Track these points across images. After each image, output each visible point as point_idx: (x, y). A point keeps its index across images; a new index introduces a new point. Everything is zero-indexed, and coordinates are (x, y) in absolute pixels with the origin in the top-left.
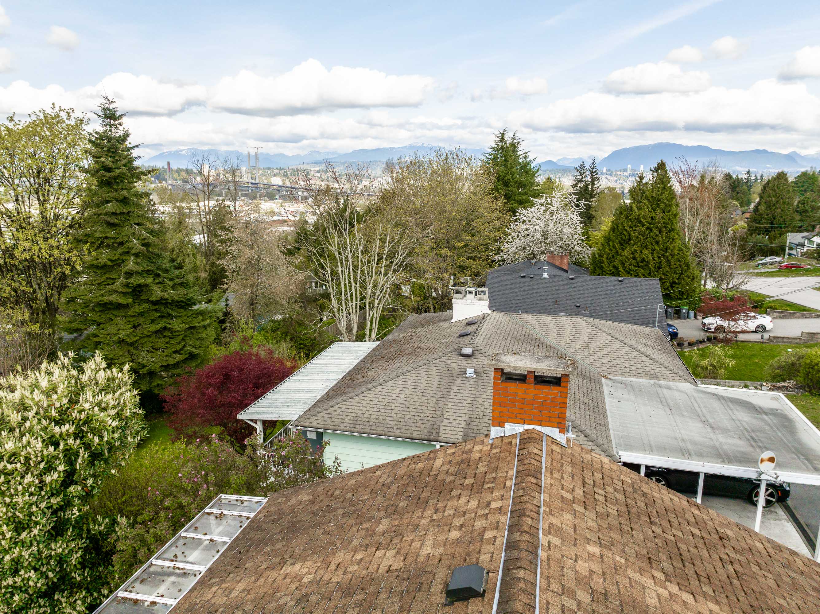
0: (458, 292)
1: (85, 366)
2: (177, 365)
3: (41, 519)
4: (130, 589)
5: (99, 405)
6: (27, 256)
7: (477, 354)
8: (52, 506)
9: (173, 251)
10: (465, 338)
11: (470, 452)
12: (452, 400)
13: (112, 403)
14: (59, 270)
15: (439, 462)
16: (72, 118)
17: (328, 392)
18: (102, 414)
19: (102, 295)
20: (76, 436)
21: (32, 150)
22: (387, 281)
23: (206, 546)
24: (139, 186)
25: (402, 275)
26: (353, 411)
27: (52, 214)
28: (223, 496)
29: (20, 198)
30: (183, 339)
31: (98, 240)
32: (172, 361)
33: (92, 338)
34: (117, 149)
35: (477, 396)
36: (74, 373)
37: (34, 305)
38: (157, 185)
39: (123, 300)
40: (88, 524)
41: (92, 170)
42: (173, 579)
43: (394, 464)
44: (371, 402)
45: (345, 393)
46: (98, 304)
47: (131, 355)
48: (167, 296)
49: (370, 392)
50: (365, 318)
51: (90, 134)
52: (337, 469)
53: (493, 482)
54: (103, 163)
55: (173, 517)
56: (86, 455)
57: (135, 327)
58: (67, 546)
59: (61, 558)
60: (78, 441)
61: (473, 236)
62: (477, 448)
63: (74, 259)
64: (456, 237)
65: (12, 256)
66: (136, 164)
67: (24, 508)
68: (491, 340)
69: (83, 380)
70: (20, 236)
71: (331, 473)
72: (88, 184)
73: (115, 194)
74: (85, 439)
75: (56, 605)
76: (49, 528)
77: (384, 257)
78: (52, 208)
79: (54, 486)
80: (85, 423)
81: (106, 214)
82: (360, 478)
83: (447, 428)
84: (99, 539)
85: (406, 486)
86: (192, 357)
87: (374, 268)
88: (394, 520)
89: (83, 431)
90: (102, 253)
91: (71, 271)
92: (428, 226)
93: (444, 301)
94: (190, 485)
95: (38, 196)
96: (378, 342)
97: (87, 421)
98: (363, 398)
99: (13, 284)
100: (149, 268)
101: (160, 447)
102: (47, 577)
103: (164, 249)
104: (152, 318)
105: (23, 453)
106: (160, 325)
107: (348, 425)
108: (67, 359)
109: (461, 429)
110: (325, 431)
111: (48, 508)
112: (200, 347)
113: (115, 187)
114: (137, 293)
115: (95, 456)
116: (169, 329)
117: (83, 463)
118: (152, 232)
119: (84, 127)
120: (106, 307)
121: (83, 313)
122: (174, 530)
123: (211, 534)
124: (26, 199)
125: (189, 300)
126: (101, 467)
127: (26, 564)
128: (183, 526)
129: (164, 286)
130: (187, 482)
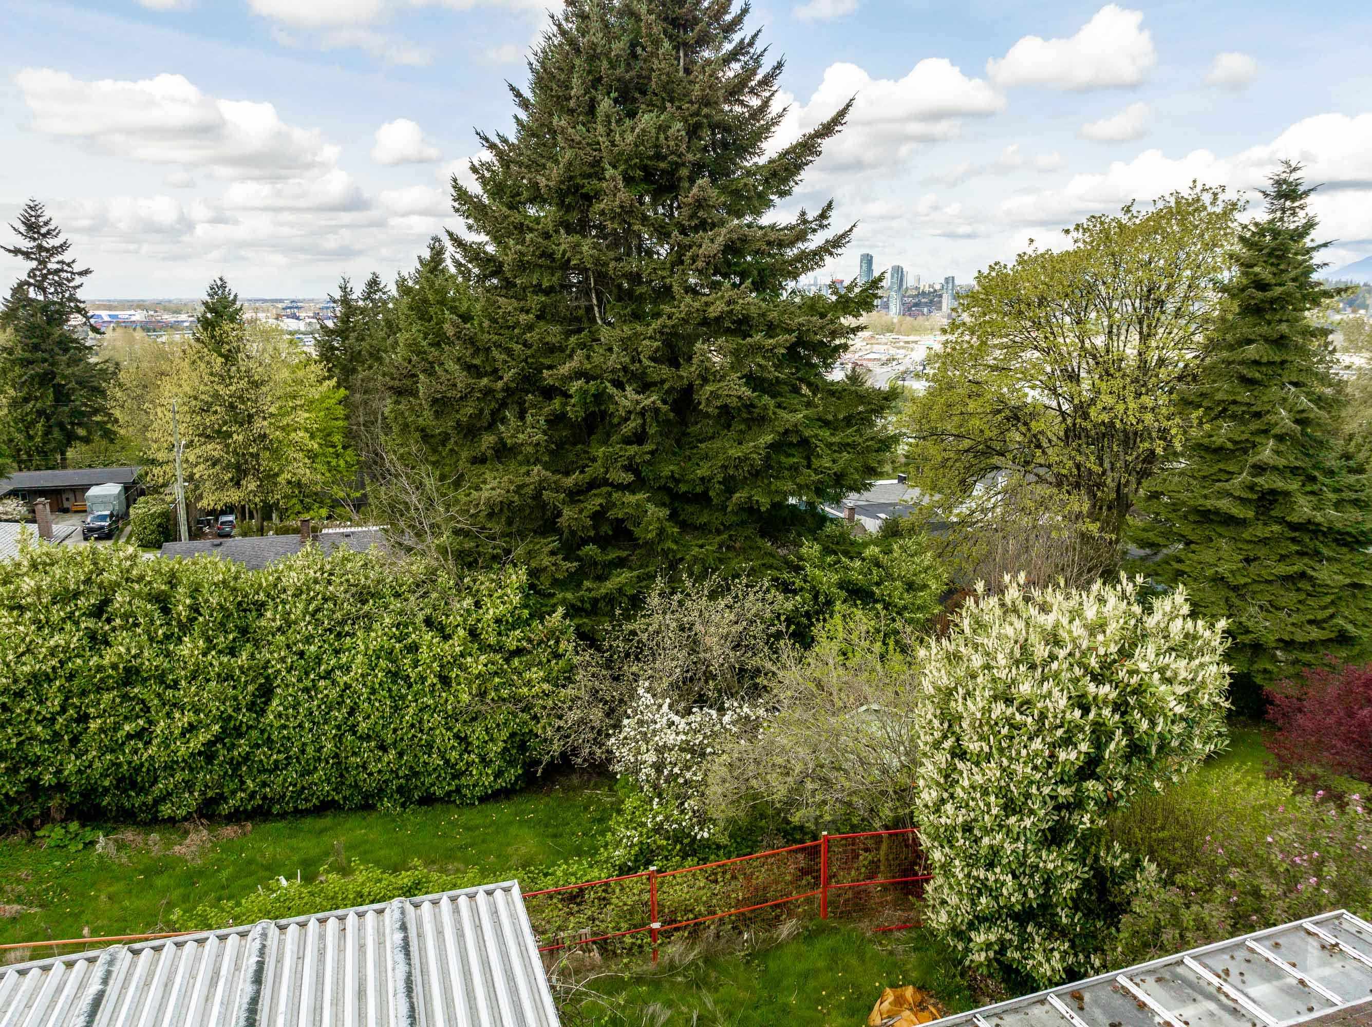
1: (1157, 603)
2: (1309, 646)
3: (1040, 809)
4: (1138, 980)
5: (1162, 670)
6: (1105, 417)
8: (1056, 797)
9: (1351, 440)
13: (1183, 674)
14: (1147, 445)
16: (1219, 202)
18: (1163, 688)
19: (1206, 497)
20: (1116, 708)
21: (1146, 258)
23: (1291, 987)
24: (1312, 317)
27: (1156, 357)
28: (1347, 915)
29: (1115, 331)
30: (1333, 602)
31: (1219, 404)
32: (1300, 637)
33: (1173, 563)
34: (1287, 250)
36: (1137, 609)
37: (1099, 494)
38: (1348, 315)
39: (1238, 511)
40: (1098, 847)
41: (1234, 287)
42: (1212, 1006)
46: (1196, 510)
47: (1230, 607)
48: (1319, 518)
51: (1245, 227)
54: (1256, 275)
55: (1236, 904)
56: (1124, 743)
57: (1248, 560)
58: (1062, 865)
59: (1049, 877)
60: (1117, 717)
63: (1173, 432)
65: (1086, 416)
66: (1315, 277)
67: (1022, 782)
69: (1147, 625)
70: (1103, 386)
72: (1222, 310)
73: (1264, 329)
74: (1127, 717)
75: (1027, 940)
76: (1045, 826)
78: (1157, 348)
79: (1067, 769)
80: (1133, 692)
81: (1242, 363)
84: (1107, 879)
86: (1343, 639)
89: (1127, 704)
90: (1221, 428)
91: (1165, 449)
94: (1285, 865)
95: (1141, 328)
97: (1138, 691)
99: (1078, 458)
100: (1298, 464)
101: (1244, 777)
102: (1025, 895)
103: (1335, 433)
104: (1283, 552)
105: (1039, 705)
106: (1296, 568)
108: (1131, 585)
111: (1052, 798)
112: (1365, 626)
113: (1267, 317)
114: (1266, 503)
115: (1135, 749)
116: (1311, 579)
117: (1116, 752)
118: (1319, 400)
119: (1237, 215)
120: (1206, 516)
121: (1167, 520)
122: (1234, 926)
123: (1304, 970)
124: (1123, 331)
125: (1363, 533)
126: (1140, 769)
127: (1005, 861)
128: (1252, 928)
129: (1320, 500)
130: (1280, 857)
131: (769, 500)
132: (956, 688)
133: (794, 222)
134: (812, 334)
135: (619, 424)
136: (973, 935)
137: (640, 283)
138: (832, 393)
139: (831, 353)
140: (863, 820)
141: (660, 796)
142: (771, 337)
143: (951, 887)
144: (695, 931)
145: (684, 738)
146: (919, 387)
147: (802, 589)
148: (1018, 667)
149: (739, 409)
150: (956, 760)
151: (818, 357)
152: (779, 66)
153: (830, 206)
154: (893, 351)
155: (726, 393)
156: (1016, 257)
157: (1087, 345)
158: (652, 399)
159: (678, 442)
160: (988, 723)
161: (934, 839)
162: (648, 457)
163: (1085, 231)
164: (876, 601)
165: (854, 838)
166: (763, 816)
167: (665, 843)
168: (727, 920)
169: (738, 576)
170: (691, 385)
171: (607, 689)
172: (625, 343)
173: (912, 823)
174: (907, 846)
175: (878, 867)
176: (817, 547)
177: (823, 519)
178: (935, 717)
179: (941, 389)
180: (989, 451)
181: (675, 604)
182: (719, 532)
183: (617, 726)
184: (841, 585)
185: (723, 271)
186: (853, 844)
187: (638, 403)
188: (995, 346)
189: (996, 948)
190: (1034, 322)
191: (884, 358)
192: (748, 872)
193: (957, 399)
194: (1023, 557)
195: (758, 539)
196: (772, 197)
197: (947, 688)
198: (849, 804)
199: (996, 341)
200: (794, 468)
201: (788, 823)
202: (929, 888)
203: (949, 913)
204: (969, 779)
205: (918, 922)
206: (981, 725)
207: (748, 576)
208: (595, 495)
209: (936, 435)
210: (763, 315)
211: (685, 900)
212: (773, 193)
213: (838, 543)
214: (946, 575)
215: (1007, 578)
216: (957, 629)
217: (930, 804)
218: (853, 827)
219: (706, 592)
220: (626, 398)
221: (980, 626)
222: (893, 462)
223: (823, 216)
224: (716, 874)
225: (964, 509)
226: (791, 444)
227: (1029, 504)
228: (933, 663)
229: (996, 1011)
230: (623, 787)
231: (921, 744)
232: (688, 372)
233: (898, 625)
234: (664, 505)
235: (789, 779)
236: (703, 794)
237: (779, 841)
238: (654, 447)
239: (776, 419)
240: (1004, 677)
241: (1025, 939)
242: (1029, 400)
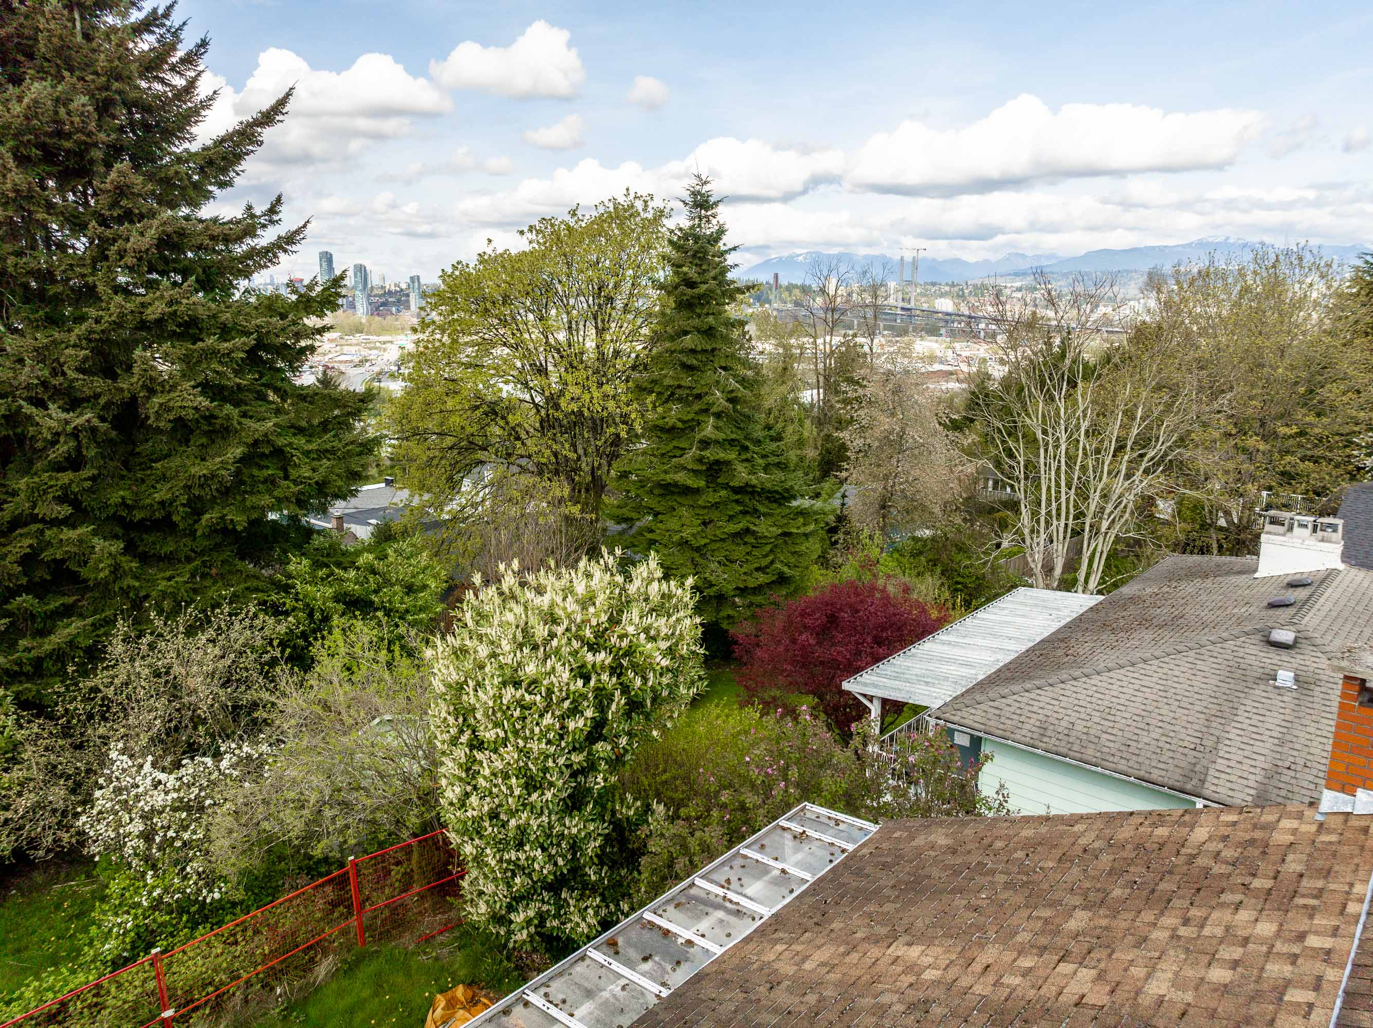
0: (1274, 521)
1: (634, 572)
2: (757, 590)
3: (558, 780)
4: (660, 912)
5: (646, 630)
6: (574, 407)
7: (1304, 644)
8: (571, 765)
9: (770, 413)
10: (1280, 611)
11: (1270, 827)
12: (1239, 726)
13: (664, 631)
14: (612, 430)
15: (1201, 834)
16: (649, 209)
17: (1000, 670)
18: (649, 646)
19: (666, 472)
20: (612, 671)
21: (594, 258)
22: (1129, 489)
23: (775, 878)
24: (732, 311)
25: (1159, 480)
26: (1040, 711)
27: (611, 350)
28: (809, 806)
29: (574, 326)
30: (771, 551)
31: (667, 389)
32: (752, 583)
33: (646, 534)
34: (706, 253)
35: (1296, 725)
36: (619, 579)
37: (577, 478)
38: (756, 309)
39: (692, 482)
40: (613, 802)
41: (669, 285)
42: (720, 914)
43: (1111, 819)
44: (1076, 702)
45: (1030, 678)
46: (659, 485)
47: (696, 566)
48: (755, 482)
49: (1075, 683)
50: (1080, 552)
51: (672, 232)
52: (1001, 804)
53: (1315, 897)
54: (685, 274)
55: (729, 821)
56: (623, 702)
57: (705, 524)
58: (585, 826)
59: (575, 842)
60: (614, 679)
61: (1319, 415)
62: (1286, 823)
63: (633, 416)
64: (1282, 416)
65: (557, 407)
66: (730, 276)
67: (538, 759)
68: (1341, 621)
69: (629, 592)
70: (569, 378)
71: (990, 809)
72: (661, 305)
73: (696, 322)
74: (623, 678)
75: (563, 906)
76: (565, 795)
77: (1129, 444)
78: (612, 341)
79: (577, 737)
80: (625, 655)
81: (682, 351)
82: (1043, 829)
83: (1223, 776)
84: (625, 829)
85: (1131, 862)
86: (782, 580)
87: (1107, 463)
88: (1100, 917)
89: (621, 665)
90: (671, 410)
91: (628, 433)
92: (1223, 391)
93: (1242, 536)
94: (761, 778)
95: (596, 323)
96: (1101, 598)
97: (629, 652)
98: (1062, 692)
99: (554, 446)
100: (733, 436)
101: (722, 711)
102: (556, 864)
103: (757, 408)
104: (731, 513)
105: (545, 682)
106: (741, 525)
107: (1029, 734)
108: (611, 558)
109: (1252, 784)
110: (986, 736)
111: (567, 766)
112: (796, 566)
113: (698, 311)
114: (713, 472)
115: (634, 706)
116: (754, 533)
117: (617, 712)
118: (743, 381)
119: (665, 221)
120: (669, 490)
121: (637, 496)
122: (730, 841)
123: (784, 861)
124: (581, 327)
125: (787, 490)
126: (639, 723)
127: (533, 837)
128: (743, 838)
129: (753, 466)
130: (757, 772)
131: (245, 518)
132: (466, 681)
133: (240, 216)
134: (273, 337)
135: (45, 448)
136: (512, 916)
137: (54, 281)
138: (303, 398)
139: (297, 356)
140: (390, 835)
141: (154, 867)
142: (226, 341)
143: (486, 877)
144: (218, 1004)
145: (175, 795)
146: (396, 387)
147: (294, 609)
148: (522, 650)
149: (197, 421)
150: (475, 752)
151: (283, 360)
152: (204, 44)
153: (279, 200)
154: (365, 352)
155: (179, 404)
156: (476, 257)
157: (552, 341)
158: (85, 417)
159: (126, 464)
160: (500, 709)
161: (463, 835)
162: (88, 484)
163: (538, 232)
164: (377, 609)
165: (383, 855)
166: (281, 858)
167: (168, 918)
168: (254, 980)
169: (219, 605)
170: (134, 398)
171: (67, 761)
172: (41, 355)
173: (440, 824)
174: (438, 849)
175: (412, 877)
176: (305, 562)
177: (309, 532)
178: (449, 714)
179: (418, 389)
180: (472, 446)
181: (144, 648)
182: (189, 560)
183: (88, 801)
184: (337, 599)
185: (160, 268)
186: (383, 862)
187: (67, 422)
188: (466, 344)
189: (536, 922)
190: (500, 319)
191: (356, 359)
192: (272, 921)
193: (435, 398)
194: (515, 547)
195: (237, 561)
196: (210, 188)
197: (458, 683)
198: (374, 822)
199: (467, 339)
200: (271, 482)
201: (310, 858)
202: (465, 884)
203: (487, 902)
204: (489, 767)
205: (460, 919)
206: (494, 713)
207: (231, 603)
208: (21, 535)
209: (418, 434)
210: (214, 316)
211: (201, 973)
212: (211, 184)
213: (328, 555)
214: (443, 573)
215: (502, 567)
216: (460, 624)
217: (455, 801)
218: (381, 845)
219: (181, 629)
220: (51, 418)
221: (481, 617)
222: (378, 466)
223: (272, 210)
224: (235, 935)
225: (454, 506)
226: (263, 455)
227: (516, 494)
228: (441, 661)
229: (544, 980)
230: (106, 869)
231: (438, 744)
232: (128, 384)
233: (402, 630)
234: (116, 537)
235: (305, 812)
236: (207, 852)
237: (303, 879)
238: (96, 472)
239: (243, 429)
240: (510, 662)
241: (561, 905)
242: (504, 395)
